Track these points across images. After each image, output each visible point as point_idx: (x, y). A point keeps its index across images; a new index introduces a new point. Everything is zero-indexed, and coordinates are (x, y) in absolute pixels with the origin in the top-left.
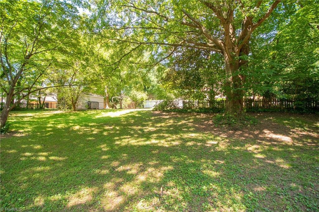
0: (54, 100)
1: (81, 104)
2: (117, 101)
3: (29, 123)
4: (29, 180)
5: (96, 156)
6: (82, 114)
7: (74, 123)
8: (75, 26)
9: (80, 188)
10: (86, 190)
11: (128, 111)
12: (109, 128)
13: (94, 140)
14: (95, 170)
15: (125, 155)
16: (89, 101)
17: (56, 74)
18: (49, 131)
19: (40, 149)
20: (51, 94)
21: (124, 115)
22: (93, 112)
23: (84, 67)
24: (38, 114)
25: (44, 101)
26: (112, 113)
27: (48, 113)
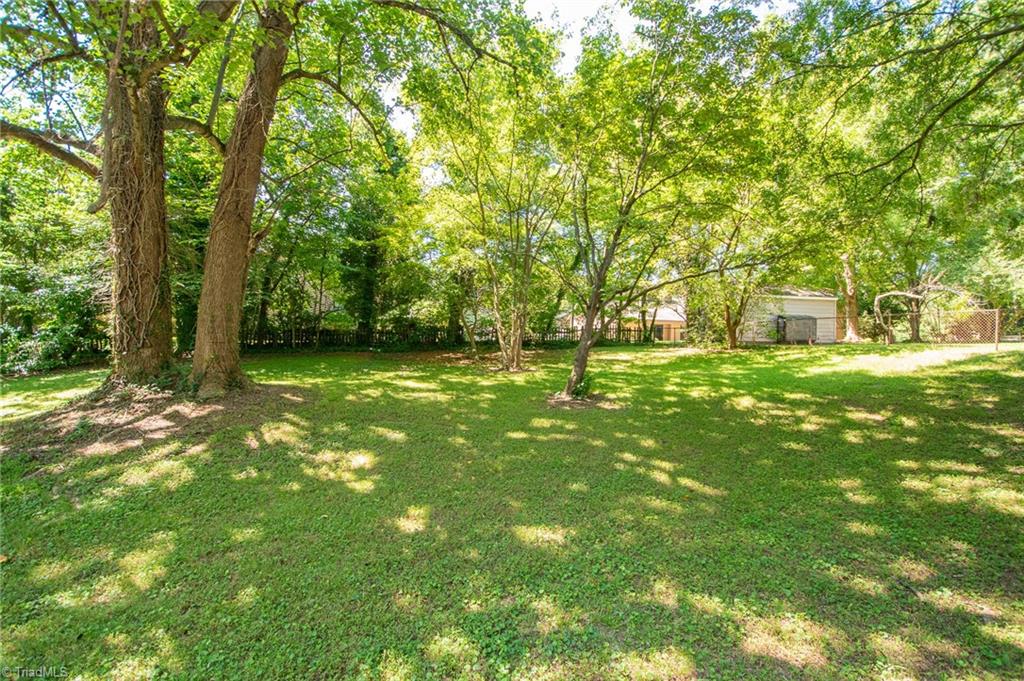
0: (677, 318)
1: (753, 327)
2: (896, 311)
3: (625, 377)
4: (637, 526)
5: (821, 513)
6: (759, 360)
7: (735, 388)
8: (747, 73)
9: (779, 609)
10: (802, 624)
11: (959, 352)
12: (866, 419)
13: (808, 453)
14: (827, 565)
15: (963, 546)
16: (780, 317)
17: (685, 243)
18: (670, 405)
19: (655, 451)
20: (669, 302)
21: (937, 367)
22: (795, 353)
23: (771, 200)
24: (641, 357)
25: (653, 321)
26: (874, 358)
27: (664, 355)
